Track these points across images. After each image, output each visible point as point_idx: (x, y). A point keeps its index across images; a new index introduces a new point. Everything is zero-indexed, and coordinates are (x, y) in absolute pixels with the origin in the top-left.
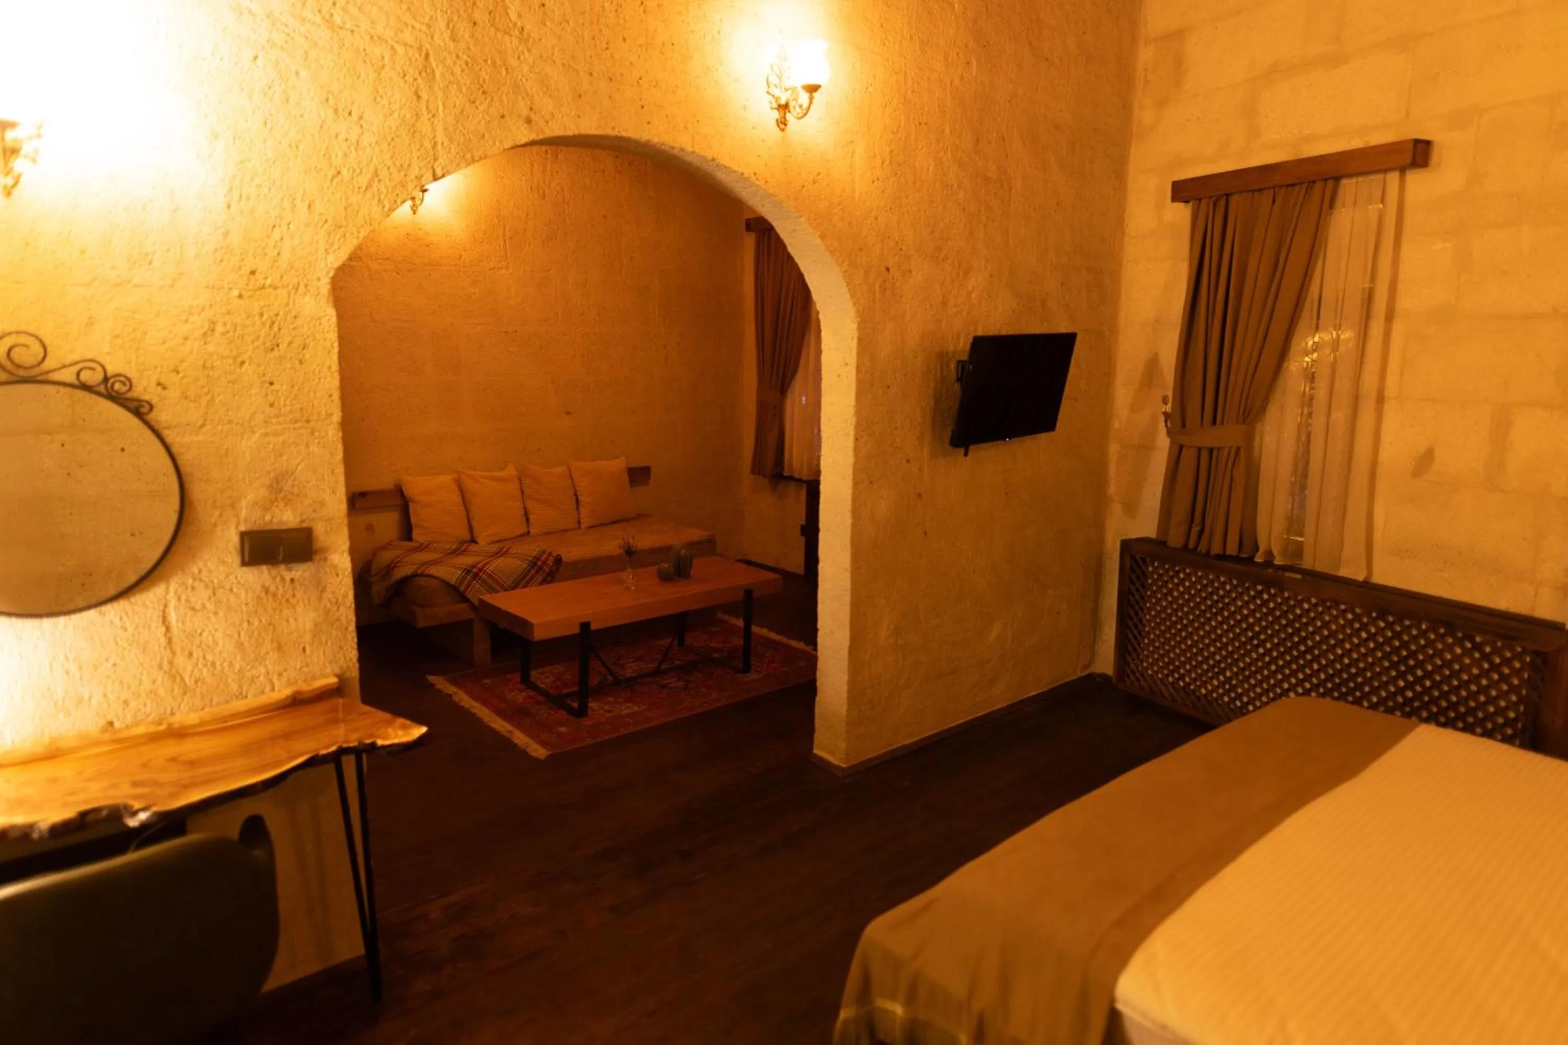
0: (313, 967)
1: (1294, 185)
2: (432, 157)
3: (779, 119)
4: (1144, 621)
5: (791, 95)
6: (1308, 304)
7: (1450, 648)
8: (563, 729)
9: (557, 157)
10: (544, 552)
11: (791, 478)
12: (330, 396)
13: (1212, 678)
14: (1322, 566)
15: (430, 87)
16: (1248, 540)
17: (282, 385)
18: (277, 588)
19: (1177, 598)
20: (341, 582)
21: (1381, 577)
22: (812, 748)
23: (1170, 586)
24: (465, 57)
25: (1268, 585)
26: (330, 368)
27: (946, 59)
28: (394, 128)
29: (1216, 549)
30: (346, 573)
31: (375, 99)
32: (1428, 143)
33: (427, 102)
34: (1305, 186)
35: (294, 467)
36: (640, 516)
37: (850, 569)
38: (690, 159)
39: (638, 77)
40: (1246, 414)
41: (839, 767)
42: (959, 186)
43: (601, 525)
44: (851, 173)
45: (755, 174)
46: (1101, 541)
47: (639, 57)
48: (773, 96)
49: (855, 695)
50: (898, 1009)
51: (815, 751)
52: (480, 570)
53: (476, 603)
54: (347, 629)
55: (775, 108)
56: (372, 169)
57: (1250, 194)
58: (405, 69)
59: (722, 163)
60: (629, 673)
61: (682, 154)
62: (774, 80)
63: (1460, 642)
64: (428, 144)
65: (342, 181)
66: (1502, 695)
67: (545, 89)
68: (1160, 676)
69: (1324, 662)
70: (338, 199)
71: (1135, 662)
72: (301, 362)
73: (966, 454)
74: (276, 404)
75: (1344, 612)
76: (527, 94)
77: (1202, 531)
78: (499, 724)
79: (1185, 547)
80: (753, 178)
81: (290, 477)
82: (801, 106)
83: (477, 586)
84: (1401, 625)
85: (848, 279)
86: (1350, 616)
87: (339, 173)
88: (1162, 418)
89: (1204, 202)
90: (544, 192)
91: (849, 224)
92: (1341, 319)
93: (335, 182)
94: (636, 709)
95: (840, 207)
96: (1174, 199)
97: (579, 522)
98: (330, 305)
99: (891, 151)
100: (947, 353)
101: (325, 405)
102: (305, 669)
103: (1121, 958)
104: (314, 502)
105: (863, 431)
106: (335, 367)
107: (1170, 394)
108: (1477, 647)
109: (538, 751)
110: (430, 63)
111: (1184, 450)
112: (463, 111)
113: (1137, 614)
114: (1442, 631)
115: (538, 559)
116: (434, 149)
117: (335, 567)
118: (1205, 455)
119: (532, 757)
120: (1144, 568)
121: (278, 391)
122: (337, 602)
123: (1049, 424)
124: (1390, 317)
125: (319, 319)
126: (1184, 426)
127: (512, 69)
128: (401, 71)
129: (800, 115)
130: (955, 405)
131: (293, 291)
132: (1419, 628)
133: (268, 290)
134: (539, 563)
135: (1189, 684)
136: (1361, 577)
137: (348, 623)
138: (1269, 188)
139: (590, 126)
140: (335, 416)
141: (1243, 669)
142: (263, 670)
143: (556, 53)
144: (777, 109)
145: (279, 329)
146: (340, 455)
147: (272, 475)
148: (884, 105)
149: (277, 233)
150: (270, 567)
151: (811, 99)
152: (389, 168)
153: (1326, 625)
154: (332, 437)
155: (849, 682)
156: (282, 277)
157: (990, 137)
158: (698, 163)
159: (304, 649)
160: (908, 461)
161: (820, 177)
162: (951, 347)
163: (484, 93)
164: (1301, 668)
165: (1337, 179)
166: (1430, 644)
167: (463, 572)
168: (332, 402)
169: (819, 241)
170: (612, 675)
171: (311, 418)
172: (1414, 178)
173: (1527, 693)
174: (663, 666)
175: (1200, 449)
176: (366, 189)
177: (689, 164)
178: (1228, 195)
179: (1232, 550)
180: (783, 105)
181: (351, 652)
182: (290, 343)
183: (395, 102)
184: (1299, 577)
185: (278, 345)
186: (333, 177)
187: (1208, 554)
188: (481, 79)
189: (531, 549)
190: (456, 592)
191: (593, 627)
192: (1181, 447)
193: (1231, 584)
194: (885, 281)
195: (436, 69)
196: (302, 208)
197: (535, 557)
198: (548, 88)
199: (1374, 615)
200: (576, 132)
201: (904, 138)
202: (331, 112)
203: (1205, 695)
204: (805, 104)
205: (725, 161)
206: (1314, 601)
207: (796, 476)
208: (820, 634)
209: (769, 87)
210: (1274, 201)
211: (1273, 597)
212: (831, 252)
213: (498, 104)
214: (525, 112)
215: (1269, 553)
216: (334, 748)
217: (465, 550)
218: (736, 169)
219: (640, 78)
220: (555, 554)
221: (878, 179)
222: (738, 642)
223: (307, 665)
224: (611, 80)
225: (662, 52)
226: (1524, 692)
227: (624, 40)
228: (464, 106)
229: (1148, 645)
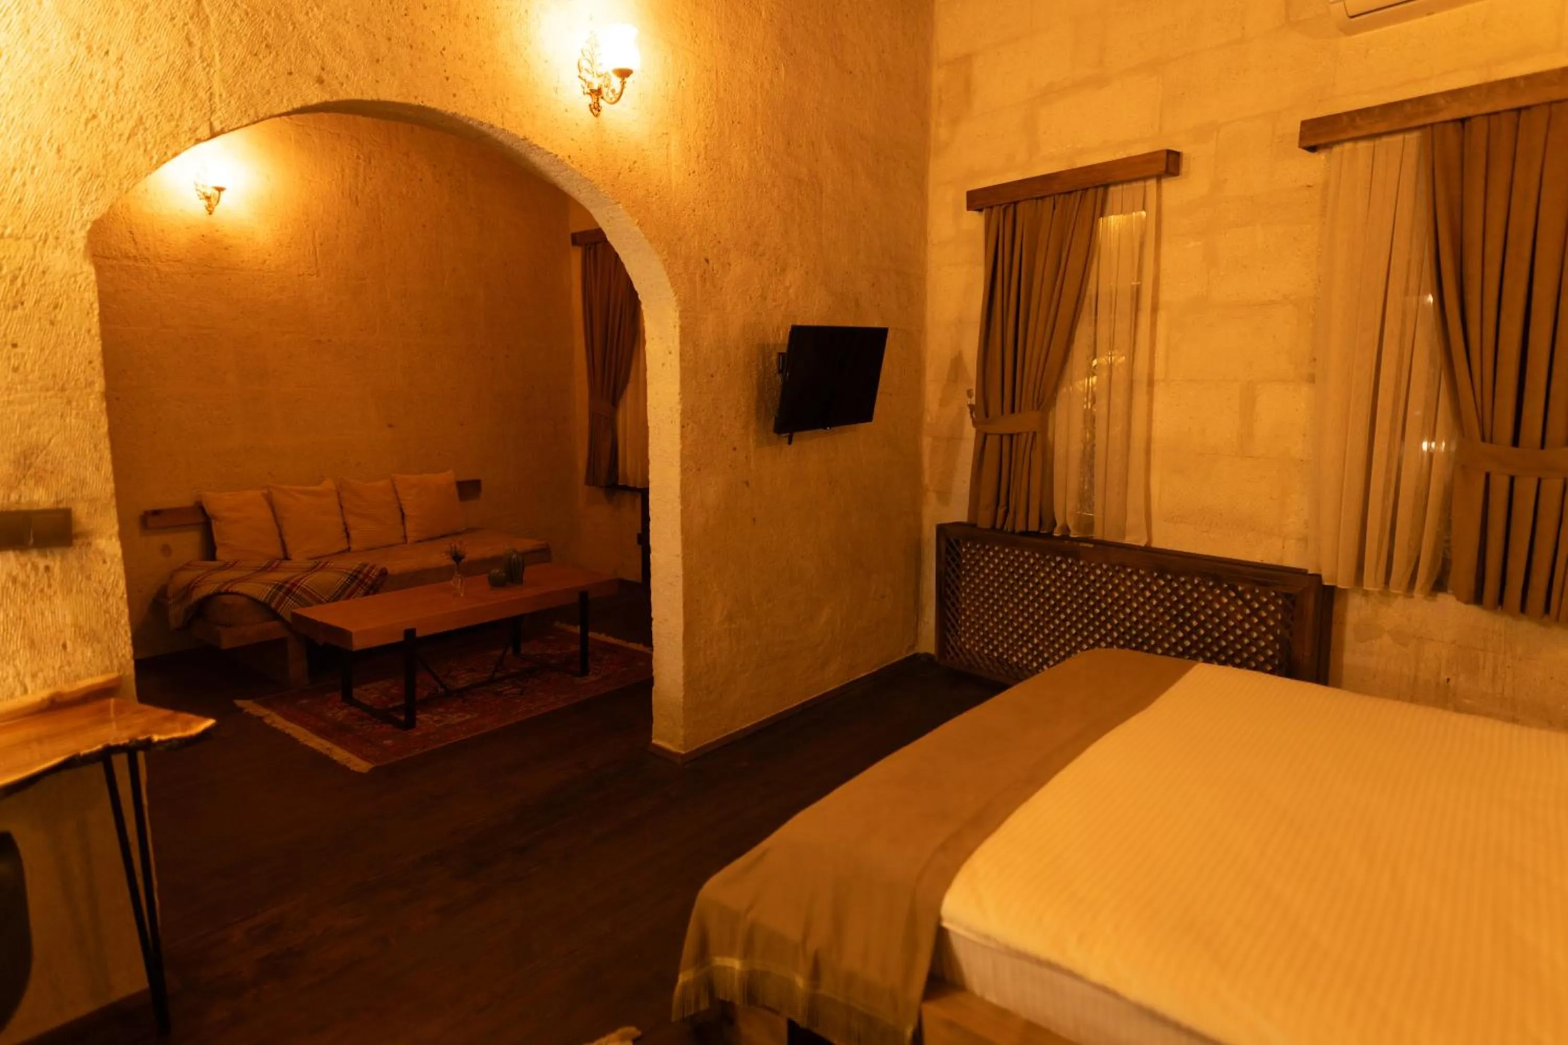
0: (85, 1008)
1: (1070, 193)
2: (209, 109)
3: (592, 103)
4: (961, 600)
5: (604, 81)
6: (1087, 301)
7: (1218, 598)
8: (388, 742)
9: (370, 162)
10: (365, 566)
11: (626, 488)
12: (90, 362)
13: (1021, 646)
14: (1111, 537)
15: (203, 34)
16: (1047, 517)
17: (29, 348)
18: (28, 577)
19: (988, 575)
20: (109, 570)
21: (1157, 544)
22: (651, 739)
23: (982, 564)
24: (245, 7)
25: (1065, 555)
26: (89, 331)
27: (756, 63)
28: (161, 74)
29: (1020, 527)
30: (116, 560)
31: (137, 40)
32: (1178, 154)
33: (201, 49)
34: (1079, 193)
35: (47, 440)
36: (470, 530)
37: (681, 556)
38: (501, 137)
39: (442, 47)
40: (1040, 400)
41: (676, 755)
42: (774, 185)
43: (431, 539)
44: (667, 164)
45: (569, 157)
46: (919, 528)
47: (442, 27)
48: (585, 80)
49: (691, 679)
50: (736, 964)
51: (654, 741)
52: (294, 585)
53: (288, 618)
54: (118, 622)
55: (587, 93)
56: (135, 116)
57: (1034, 201)
58: (173, 11)
59: (534, 143)
60: (461, 684)
61: (491, 131)
62: (585, 64)
63: (1225, 592)
64: (202, 95)
65: (99, 126)
66: (1262, 636)
67: (338, 50)
68: (977, 649)
69: (1116, 622)
70: (95, 145)
71: (954, 638)
72: (52, 323)
73: (790, 442)
74: (21, 369)
75: (1131, 574)
76: (318, 53)
77: (1007, 512)
78: (317, 743)
79: (993, 527)
80: (568, 161)
81: (42, 451)
82: (613, 91)
83: (291, 602)
84: (1178, 582)
85: (669, 267)
86: (1135, 578)
87: (94, 117)
88: (968, 410)
89: (995, 210)
90: (357, 198)
91: (668, 214)
92: (1115, 314)
93: (89, 126)
94: (468, 717)
95: (658, 196)
96: (969, 208)
97: (405, 537)
98: (88, 262)
99: (706, 146)
100: (768, 345)
101: (84, 372)
102: (67, 668)
103: (946, 879)
104: (73, 479)
105: (689, 418)
106: (96, 330)
107: (973, 387)
108: (1240, 595)
109: (361, 766)
110: (203, 8)
111: (989, 438)
112: (243, 64)
113: (953, 592)
114: (1211, 584)
115: (359, 572)
116: (210, 100)
117: (101, 553)
118: (1006, 440)
119: (353, 771)
120: (957, 549)
121: (23, 355)
122: (105, 591)
123: (867, 416)
124: (1155, 309)
125: (75, 276)
126: (987, 415)
127: (300, 25)
128: (169, 13)
129: (614, 100)
130: (777, 394)
131: (40, 244)
132: (1192, 583)
133: (8, 241)
134: (361, 576)
135: (1002, 654)
136: (1142, 544)
137: (120, 615)
138: (1049, 196)
139: (390, 92)
140: (97, 385)
141: (1048, 635)
142: (11, 671)
143: (349, 14)
144: (590, 94)
145: (23, 285)
146: (104, 429)
147: (18, 449)
148: (697, 101)
149: (17, 178)
150: (18, 553)
151: (623, 84)
152: (156, 117)
153: (1116, 587)
154: (94, 408)
155: (684, 667)
156: (25, 227)
157: (801, 141)
158: (510, 143)
159: (64, 646)
160: (735, 449)
161: (636, 165)
162: (772, 339)
163: (267, 46)
164: (1097, 629)
165: (1106, 186)
166: (1202, 596)
167: (274, 588)
168: (94, 369)
169: (637, 228)
170: (443, 686)
171: (66, 386)
172: (1169, 185)
173: (1281, 632)
174: (498, 675)
175: (1001, 436)
176: (129, 138)
177: (501, 144)
178: (1015, 203)
179: (1034, 526)
180: (596, 91)
181: (124, 648)
182: (37, 302)
183: (162, 45)
184: (1091, 546)
185: (22, 304)
186: (87, 122)
187: (1013, 532)
188: (264, 32)
189: (352, 563)
190: (266, 609)
191: (419, 634)
192: (986, 436)
193: (1034, 558)
194: (705, 273)
195: (210, 16)
196: (50, 154)
197: (355, 571)
198: (341, 50)
199: (1155, 574)
200: (375, 98)
201: (717, 135)
202: (83, 49)
203: (1017, 663)
204: (618, 89)
205: (538, 141)
206: (1105, 566)
207: (631, 485)
208: (654, 623)
209: (580, 71)
210: (1054, 208)
211: (1070, 567)
212: (651, 241)
213: (284, 60)
214: (316, 71)
215: (1066, 529)
216: (99, 747)
217: (277, 567)
218: (550, 151)
219: (444, 49)
220: (380, 567)
221: (694, 172)
222: (575, 648)
223: (69, 664)
224: (411, 47)
225: (466, 25)
226: (1279, 632)
227: (425, 8)
228: (245, 57)
229: (965, 621)
